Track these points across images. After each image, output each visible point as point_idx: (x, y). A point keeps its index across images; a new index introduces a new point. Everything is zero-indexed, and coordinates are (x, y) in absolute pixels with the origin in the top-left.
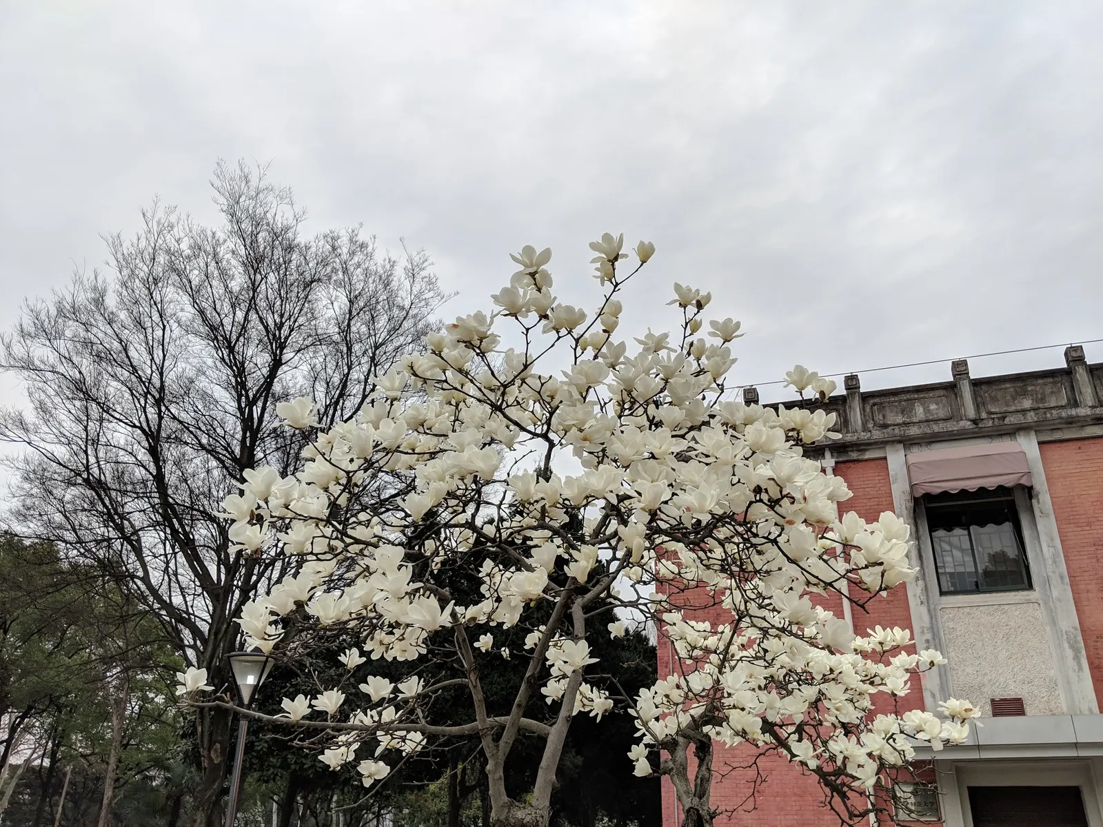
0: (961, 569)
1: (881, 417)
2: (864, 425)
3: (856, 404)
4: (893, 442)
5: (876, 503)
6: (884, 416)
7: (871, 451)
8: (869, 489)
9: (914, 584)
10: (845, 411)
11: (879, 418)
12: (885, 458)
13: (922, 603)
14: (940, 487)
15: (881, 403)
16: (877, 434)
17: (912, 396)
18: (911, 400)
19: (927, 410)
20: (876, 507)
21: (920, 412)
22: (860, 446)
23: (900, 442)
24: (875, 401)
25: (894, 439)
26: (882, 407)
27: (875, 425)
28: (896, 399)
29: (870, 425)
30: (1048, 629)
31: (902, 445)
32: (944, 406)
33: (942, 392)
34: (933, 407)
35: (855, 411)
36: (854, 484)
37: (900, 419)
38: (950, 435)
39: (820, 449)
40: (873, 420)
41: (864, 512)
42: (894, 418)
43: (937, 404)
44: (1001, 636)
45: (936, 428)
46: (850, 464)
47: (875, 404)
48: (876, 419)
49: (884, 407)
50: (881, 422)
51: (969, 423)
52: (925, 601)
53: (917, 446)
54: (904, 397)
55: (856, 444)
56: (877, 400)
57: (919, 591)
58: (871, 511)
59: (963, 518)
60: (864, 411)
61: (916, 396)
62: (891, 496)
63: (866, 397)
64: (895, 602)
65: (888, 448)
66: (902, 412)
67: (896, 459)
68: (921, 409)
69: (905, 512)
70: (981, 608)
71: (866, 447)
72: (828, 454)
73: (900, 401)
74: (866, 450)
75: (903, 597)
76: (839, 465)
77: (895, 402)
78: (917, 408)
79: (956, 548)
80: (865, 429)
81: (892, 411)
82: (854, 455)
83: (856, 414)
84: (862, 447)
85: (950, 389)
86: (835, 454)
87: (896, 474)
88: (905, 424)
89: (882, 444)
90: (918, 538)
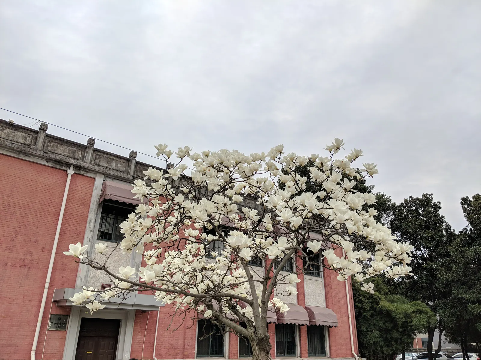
0: (107, 231)
1: (98, 161)
2: (91, 161)
3: (91, 152)
4: (100, 173)
5: (84, 195)
6: (99, 161)
7: (90, 173)
8: (83, 189)
9: (89, 232)
10: (84, 153)
11: (97, 161)
12: (95, 178)
13: (90, 241)
14: (116, 198)
15: (100, 156)
16: (96, 168)
17: (113, 158)
18: (112, 159)
19: (116, 166)
20: (84, 197)
21: (114, 165)
22: (86, 170)
23: (103, 174)
24: (98, 153)
25: (101, 172)
26: (100, 157)
27: (95, 163)
28: (107, 156)
29: (93, 163)
30: (131, 260)
31: (104, 176)
32: (123, 166)
33: (124, 161)
34: (119, 165)
35: (89, 154)
36: (78, 184)
37: (105, 165)
38: (123, 179)
39: (69, 165)
40: (95, 161)
41: (78, 197)
42: (103, 163)
43: (121, 165)
44: (114, 260)
45: (120, 174)
46: (79, 176)
47: (98, 155)
48: (96, 161)
49: (101, 157)
50: (98, 163)
51: (131, 177)
52: (91, 241)
53: (109, 178)
54: (110, 157)
55: (85, 168)
56: (99, 153)
57: (90, 236)
58: (81, 198)
59: (114, 211)
60: (93, 156)
61: (114, 158)
62: (92, 195)
63: (95, 150)
64: (78, 238)
65: (98, 175)
66: (107, 162)
67: (99, 181)
68: (115, 164)
69: (95, 203)
70: (110, 248)
71: (89, 171)
72: (72, 168)
73: (108, 158)
74: (88, 172)
75: (82, 237)
76: (75, 174)
77: (106, 157)
78: (113, 163)
79: (108, 223)
80: (90, 163)
81: (103, 160)
82: (82, 172)
83: (89, 156)
84: (87, 171)
85: (128, 160)
86: (75, 169)
87: (97, 187)
88: (107, 168)
89: (96, 172)
90: (97, 215)
